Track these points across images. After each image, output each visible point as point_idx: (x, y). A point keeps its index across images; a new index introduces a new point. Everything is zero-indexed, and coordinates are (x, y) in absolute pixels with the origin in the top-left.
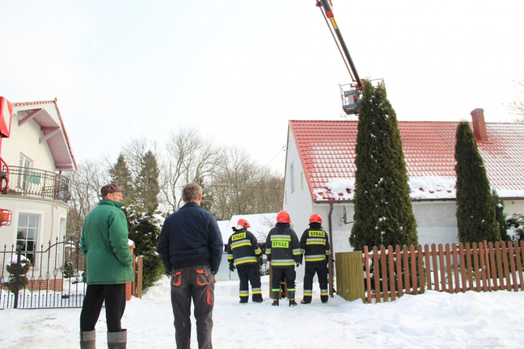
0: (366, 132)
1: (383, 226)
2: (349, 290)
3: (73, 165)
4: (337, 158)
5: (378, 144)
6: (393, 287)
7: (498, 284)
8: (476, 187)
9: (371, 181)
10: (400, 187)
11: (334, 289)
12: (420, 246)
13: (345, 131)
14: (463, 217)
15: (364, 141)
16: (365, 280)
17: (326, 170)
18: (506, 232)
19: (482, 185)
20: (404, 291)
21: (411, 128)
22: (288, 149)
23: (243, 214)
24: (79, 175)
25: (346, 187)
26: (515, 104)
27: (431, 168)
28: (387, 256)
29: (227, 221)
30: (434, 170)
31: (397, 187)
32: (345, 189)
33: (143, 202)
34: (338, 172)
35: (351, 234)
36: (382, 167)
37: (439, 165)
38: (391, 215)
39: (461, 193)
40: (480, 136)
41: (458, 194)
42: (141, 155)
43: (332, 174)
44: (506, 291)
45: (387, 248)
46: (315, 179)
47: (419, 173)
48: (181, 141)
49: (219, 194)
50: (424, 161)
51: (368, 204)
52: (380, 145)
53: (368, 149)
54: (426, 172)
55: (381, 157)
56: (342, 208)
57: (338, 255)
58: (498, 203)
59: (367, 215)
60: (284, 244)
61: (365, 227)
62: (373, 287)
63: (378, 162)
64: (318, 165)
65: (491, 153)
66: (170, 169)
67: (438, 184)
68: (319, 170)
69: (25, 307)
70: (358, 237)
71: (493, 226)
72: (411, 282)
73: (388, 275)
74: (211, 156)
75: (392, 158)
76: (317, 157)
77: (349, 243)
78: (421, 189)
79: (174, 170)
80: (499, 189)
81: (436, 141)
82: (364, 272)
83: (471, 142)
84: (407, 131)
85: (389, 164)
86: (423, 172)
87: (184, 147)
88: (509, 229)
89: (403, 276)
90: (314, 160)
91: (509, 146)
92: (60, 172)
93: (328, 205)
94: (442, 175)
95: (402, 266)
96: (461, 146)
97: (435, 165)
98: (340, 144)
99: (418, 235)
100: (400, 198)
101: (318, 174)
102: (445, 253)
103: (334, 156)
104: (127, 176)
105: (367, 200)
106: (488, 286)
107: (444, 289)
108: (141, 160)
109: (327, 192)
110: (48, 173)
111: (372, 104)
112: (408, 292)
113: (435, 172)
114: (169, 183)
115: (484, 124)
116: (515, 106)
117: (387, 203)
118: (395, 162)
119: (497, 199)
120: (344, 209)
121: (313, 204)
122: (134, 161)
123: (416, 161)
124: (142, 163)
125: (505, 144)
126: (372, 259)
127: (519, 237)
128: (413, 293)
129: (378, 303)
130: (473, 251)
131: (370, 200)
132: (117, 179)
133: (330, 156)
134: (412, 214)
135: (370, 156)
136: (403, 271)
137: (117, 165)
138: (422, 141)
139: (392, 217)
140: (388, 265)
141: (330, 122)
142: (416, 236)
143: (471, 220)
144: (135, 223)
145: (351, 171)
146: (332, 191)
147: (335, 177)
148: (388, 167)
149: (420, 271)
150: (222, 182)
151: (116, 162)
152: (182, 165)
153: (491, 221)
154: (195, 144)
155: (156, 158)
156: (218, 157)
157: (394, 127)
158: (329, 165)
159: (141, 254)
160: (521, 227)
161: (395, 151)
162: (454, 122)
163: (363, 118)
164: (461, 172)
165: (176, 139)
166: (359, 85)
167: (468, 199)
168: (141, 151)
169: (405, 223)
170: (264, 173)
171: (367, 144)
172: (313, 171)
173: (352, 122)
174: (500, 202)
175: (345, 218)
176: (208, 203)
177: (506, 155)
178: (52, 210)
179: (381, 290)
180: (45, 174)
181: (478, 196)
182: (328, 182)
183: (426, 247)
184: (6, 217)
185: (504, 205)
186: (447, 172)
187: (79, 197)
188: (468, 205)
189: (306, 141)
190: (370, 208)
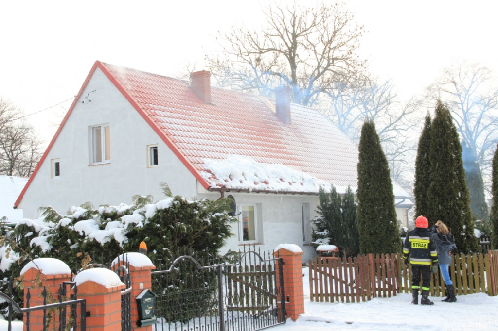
60: (424, 245)
78: (281, 179)
93: (219, 193)
109: (212, 177)
146: (216, 176)
182: (203, 163)
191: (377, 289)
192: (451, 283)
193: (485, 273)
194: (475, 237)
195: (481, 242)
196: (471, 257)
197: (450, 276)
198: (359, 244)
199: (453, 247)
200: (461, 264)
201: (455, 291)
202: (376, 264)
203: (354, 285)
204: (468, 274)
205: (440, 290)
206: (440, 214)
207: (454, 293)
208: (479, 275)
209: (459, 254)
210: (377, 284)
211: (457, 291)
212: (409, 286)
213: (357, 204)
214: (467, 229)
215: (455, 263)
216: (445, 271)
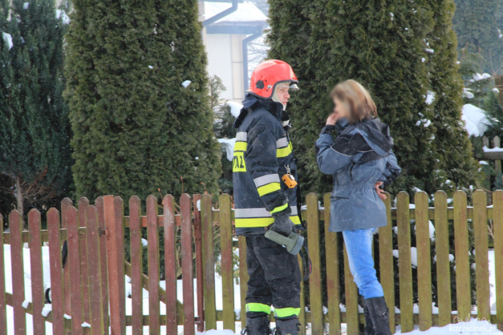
191: (127, 321)
192: (378, 290)
193: (491, 255)
194: (465, 133)
195: (486, 149)
196: (449, 201)
197: (377, 266)
198: (74, 162)
199: (388, 165)
200: (413, 225)
201: (392, 320)
202: (127, 230)
203: (47, 308)
204: (435, 258)
205: (342, 317)
206: (352, 52)
207: (388, 325)
208: (472, 261)
209: (409, 191)
210: (129, 303)
211: (397, 316)
212: (238, 306)
213: (66, 20)
214: (439, 103)
215: (395, 223)
216: (363, 252)
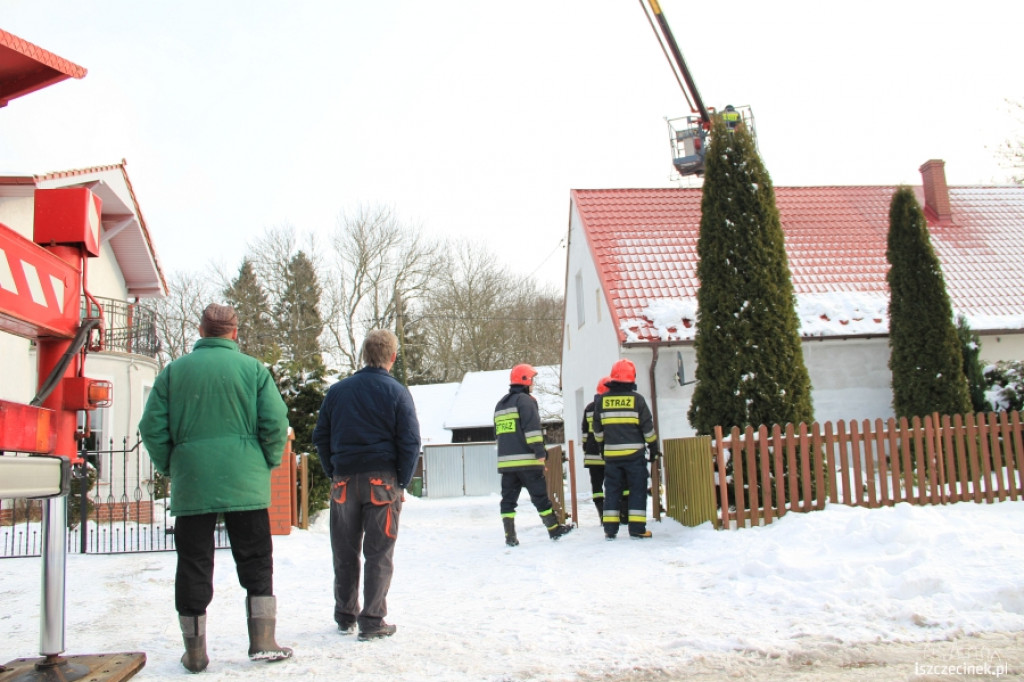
0: (716, 217)
1: (750, 390)
2: (689, 507)
3: (160, 285)
4: (664, 261)
5: (738, 238)
6: (767, 499)
7: (959, 491)
8: (926, 313)
9: (727, 307)
10: (780, 317)
11: (661, 507)
12: (817, 425)
13: (679, 207)
14: (902, 370)
15: (712, 234)
16: (718, 488)
17: (644, 283)
18: (984, 396)
19: (937, 308)
20: (788, 506)
21: (806, 199)
22: (571, 246)
23: (485, 370)
24: (166, 303)
25: (683, 316)
26: (1009, 146)
27: (844, 276)
28: (757, 444)
29: (455, 385)
30: (849, 280)
31: (775, 318)
32: (680, 319)
33: (292, 352)
34: (666, 286)
35: (691, 404)
36: (747, 280)
37: (858, 271)
38: (764, 370)
39: (898, 324)
40: (937, 213)
41: (892, 326)
42: (285, 260)
43: (656, 292)
44: (972, 503)
45: (756, 430)
46: (624, 303)
47: (819, 286)
48: (361, 230)
49: (437, 332)
50: (829, 263)
51: (722, 350)
52: (742, 239)
53: (721, 248)
54: (834, 285)
55: (745, 263)
56: (676, 356)
57: (668, 443)
58: (969, 341)
59: (719, 371)
61: (717, 392)
62: (732, 500)
63: (740, 272)
64: (628, 275)
65: (957, 246)
66: (342, 286)
67: (856, 306)
68: (631, 284)
69: (101, 551)
70: (704, 410)
71: (958, 384)
72: (800, 490)
73: (759, 478)
74: (421, 259)
75: (764, 264)
76: (626, 258)
77: (686, 422)
78: (824, 317)
79: (349, 288)
80: (973, 315)
81: (853, 224)
82: (716, 474)
83: (918, 227)
84: (797, 205)
85: (760, 274)
86: (827, 285)
87: (368, 242)
88: (990, 389)
89: (786, 480)
90: (621, 265)
91: (993, 232)
92: (137, 300)
93: (649, 350)
94: (864, 289)
95: (785, 463)
96: (897, 235)
97: (850, 271)
98: (670, 233)
99: (815, 404)
100: (780, 337)
101: (630, 293)
102: (862, 437)
103: (658, 257)
104: (259, 302)
105: (720, 341)
106: (940, 494)
107: (860, 502)
108: (285, 270)
109: (646, 326)
110: (118, 304)
111: (727, 163)
112: (795, 509)
113: (850, 284)
114: (341, 314)
115: (946, 188)
116: (1008, 150)
117: (756, 347)
118: (770, 271)
119: (965, 333)
120: (680, 357)
121: (620, 351)
122: (272, 271)
123: (814, 264)
124: (286, 276)
125: (986, 228)
126: (731, 450)
127: (1007, 405)
128: (804, 510)
129: (741, 529)
130: (912, 432)
131: (725, 342)
132: (240, 307)
133: (650, 257)
134: (803, 366)
135: (724, 261)
136: (785, 470)
137: (240, 281)
138: (826, 225)
139: (765, 373)
140: (758, 460)
141: (650, 190)
142: (811, 407)
143: (917, 374)
144: (291, 393)
145: (691, 286)
146: (655, 324)
147: (662, 296)
148: (758, 280)
149: (818, 470)
150: (443, 308)
151: (237, 275)
152: (365, 278)
153: (954, 376)
154: (389, 238)
155: (314, 265)
156: (434, 261)
157: (767, 207)
158: (649, 275)
159: (304, 450)
160: (1011, 386)
161: (770, 250)
162: (887, 187)
163: (711, 191)
164: (898, 285)
165: (351, 228)
166: (705, 119)
167: (910, 335)
168: (284, 252)
169: (790, 382)
170: (525, 289)
171: (719, 239)
172: (619, 286)
173: (692, 190)
174: (973, 340)
175: (681, 373)
176: (418, 351)
177: (988, 249)
178: (129, 372)
179: (747, 506)
180: (112, 306)
181: (929, 329)
182: (647, 306)
183: (828, 425)
184: (104, 393)
185: (979, 345)
186: (874, 284)
187: (168, 346)
188: (910, 346)
189: (605, 229)
190: (726, 356)
